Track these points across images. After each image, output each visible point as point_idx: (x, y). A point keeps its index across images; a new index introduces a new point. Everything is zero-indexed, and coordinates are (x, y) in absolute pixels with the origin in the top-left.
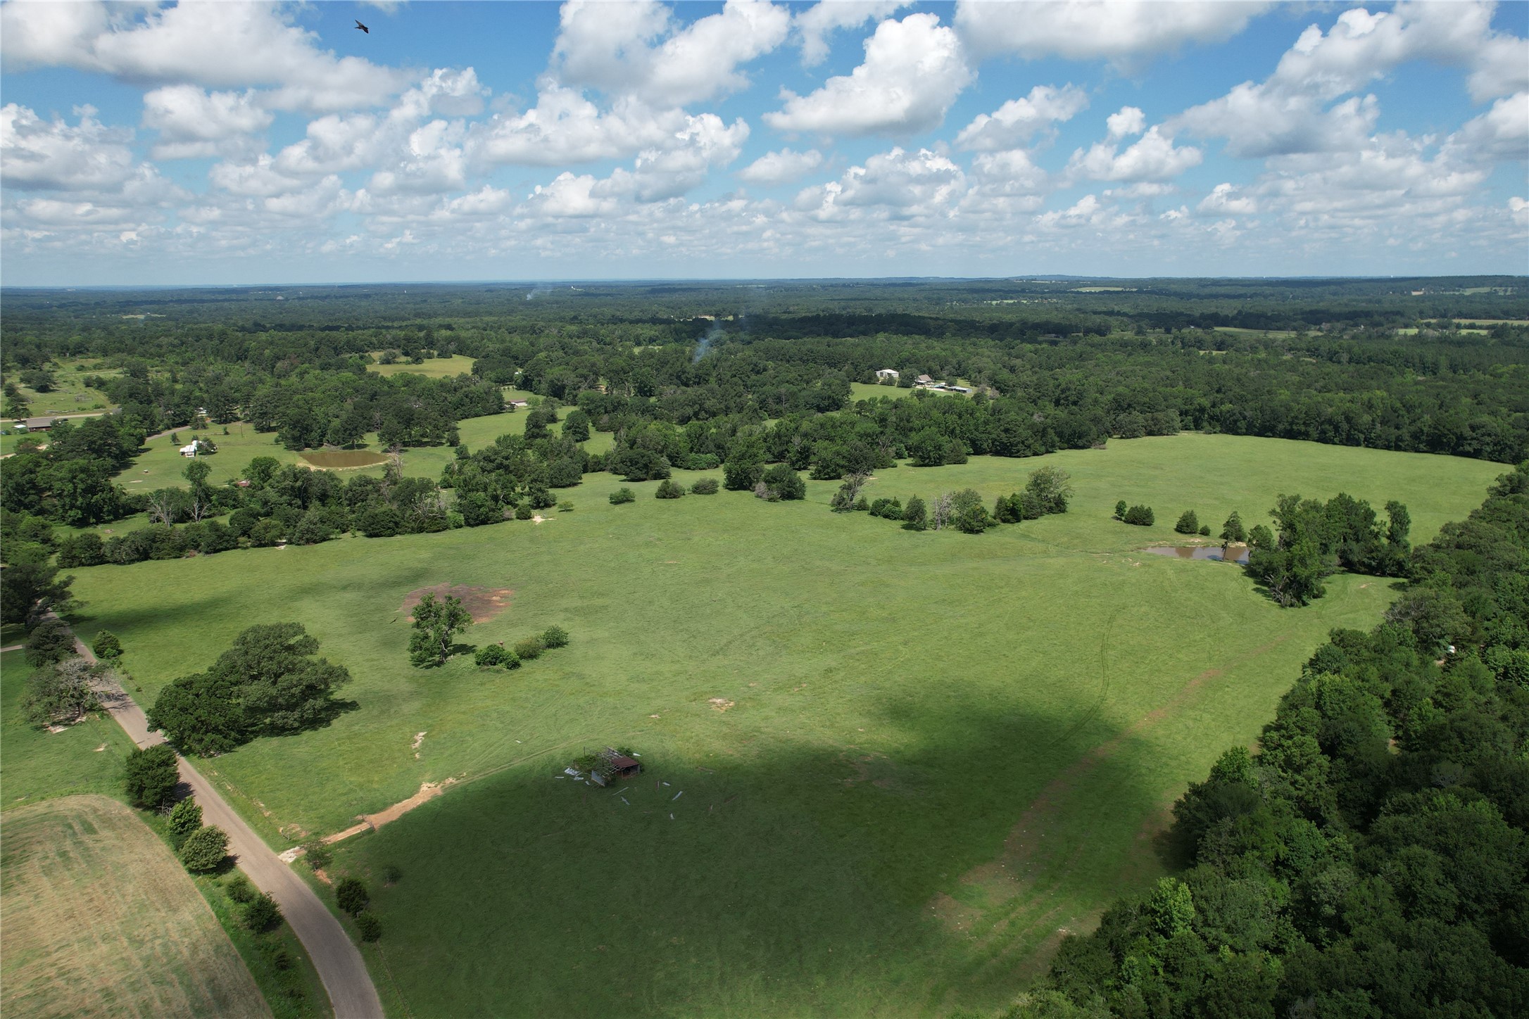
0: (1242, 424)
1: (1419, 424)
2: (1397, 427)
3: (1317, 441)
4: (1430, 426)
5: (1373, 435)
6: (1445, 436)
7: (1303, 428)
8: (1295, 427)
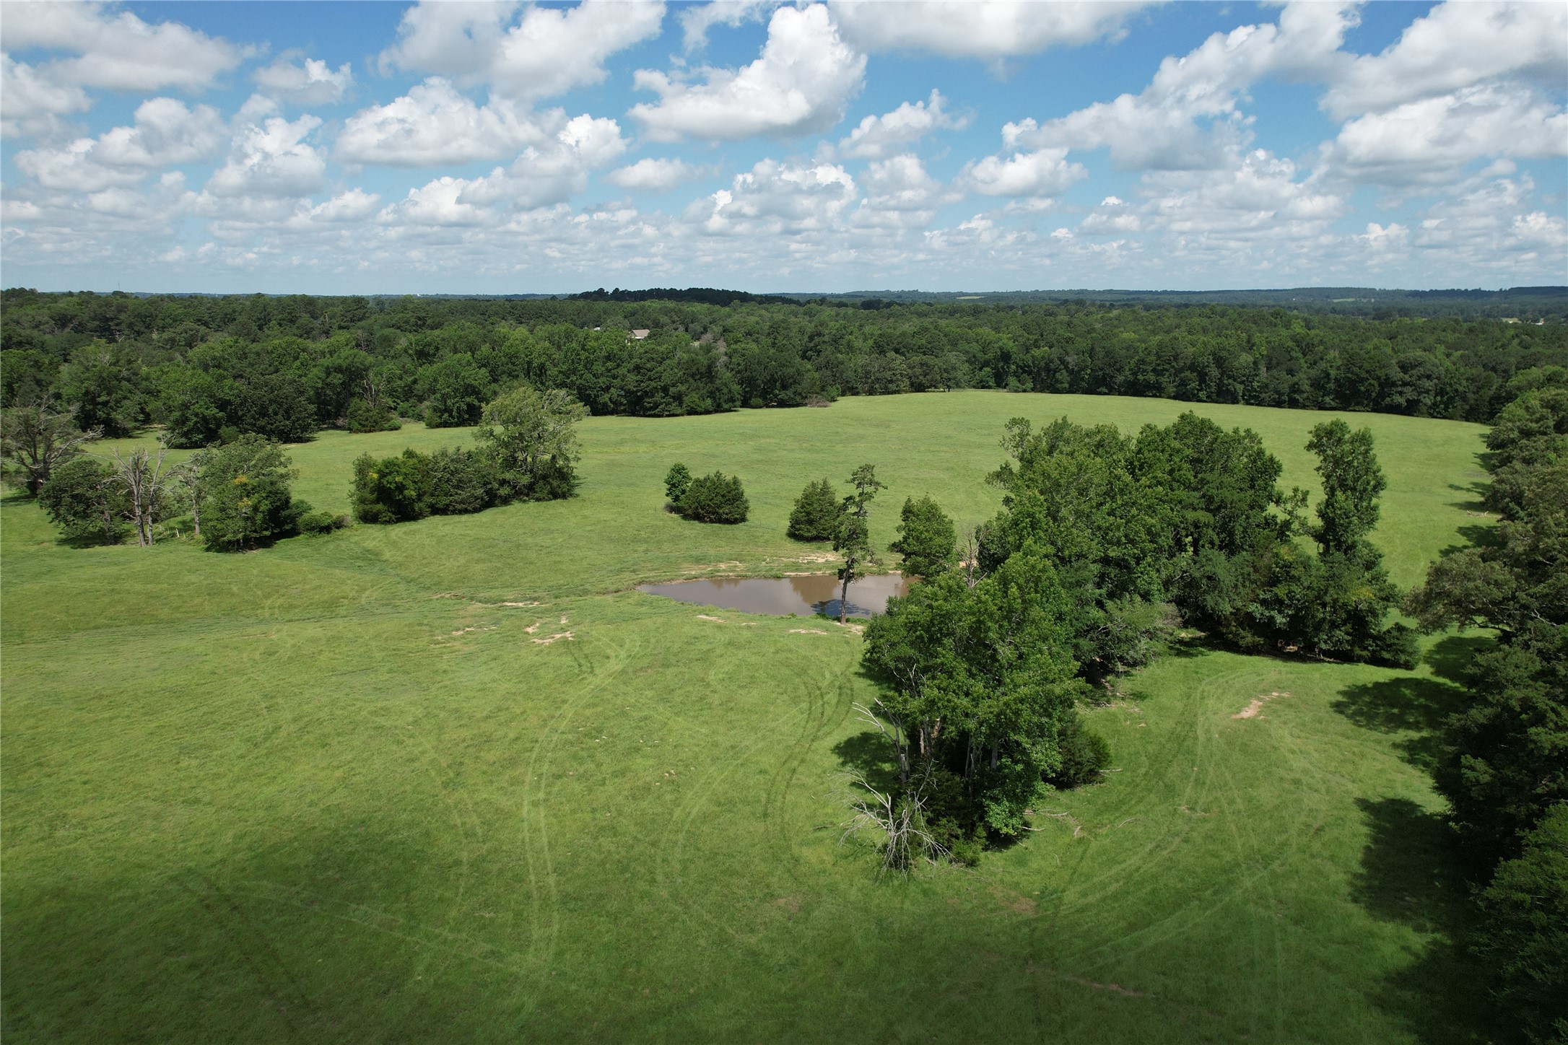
0: (1063, 376)
1: (1323, 365)
2: (1291, 372)
3: (1175, 398)
4: (1338, 368)
5: (1255, 384)
6: (1362, 380)
7: (1152, 378)
8: (1140, 377)
